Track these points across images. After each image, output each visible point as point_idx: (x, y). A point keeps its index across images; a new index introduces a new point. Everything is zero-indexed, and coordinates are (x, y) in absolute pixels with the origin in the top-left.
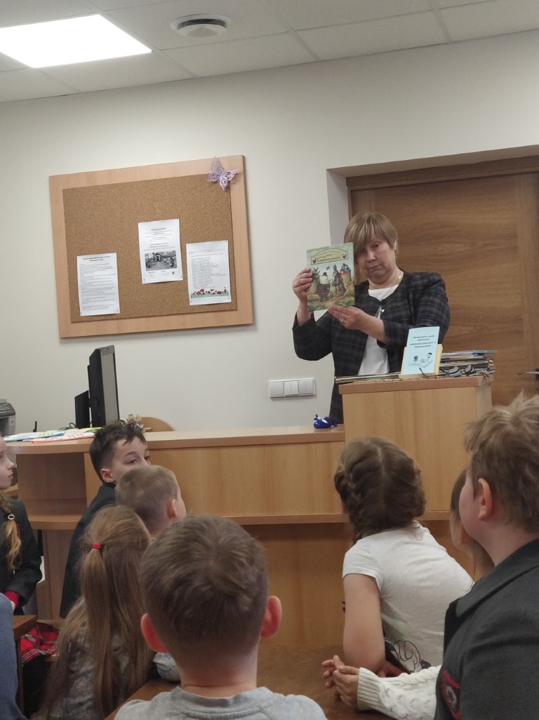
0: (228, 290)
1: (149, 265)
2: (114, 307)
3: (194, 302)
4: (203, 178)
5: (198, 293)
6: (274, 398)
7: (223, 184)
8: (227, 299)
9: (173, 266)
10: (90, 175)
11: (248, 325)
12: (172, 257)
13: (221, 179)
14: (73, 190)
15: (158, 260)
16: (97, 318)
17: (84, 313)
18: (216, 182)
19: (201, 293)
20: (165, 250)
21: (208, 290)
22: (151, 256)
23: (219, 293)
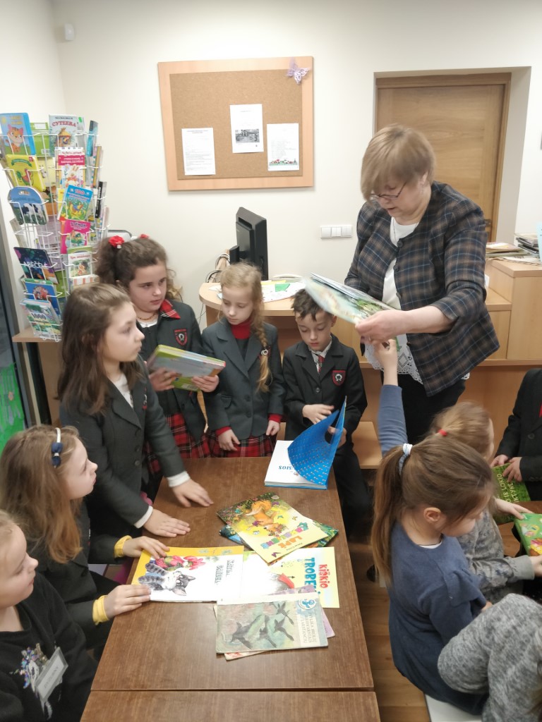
0: (298, 161)
1: (238, 139)
2: (211, 169)
3: (272, 168)
4: (282, 73)
5: (275, 162)
6: (323, 238)
7: (297, 79)
8: (296, 168)
9: (257, 140)
10: (191, 63)
11: (308, 187)
12: (256, 133)
13: (295, 74)
14: (178, 75)
15: (244, 135)
16: (198, 177)
17: (187, 173)
18: (291, 77)
19: (277, 162)
20: (251, 128)
21: (283, 160)
22: (240, 132)
23: (291, 163)
